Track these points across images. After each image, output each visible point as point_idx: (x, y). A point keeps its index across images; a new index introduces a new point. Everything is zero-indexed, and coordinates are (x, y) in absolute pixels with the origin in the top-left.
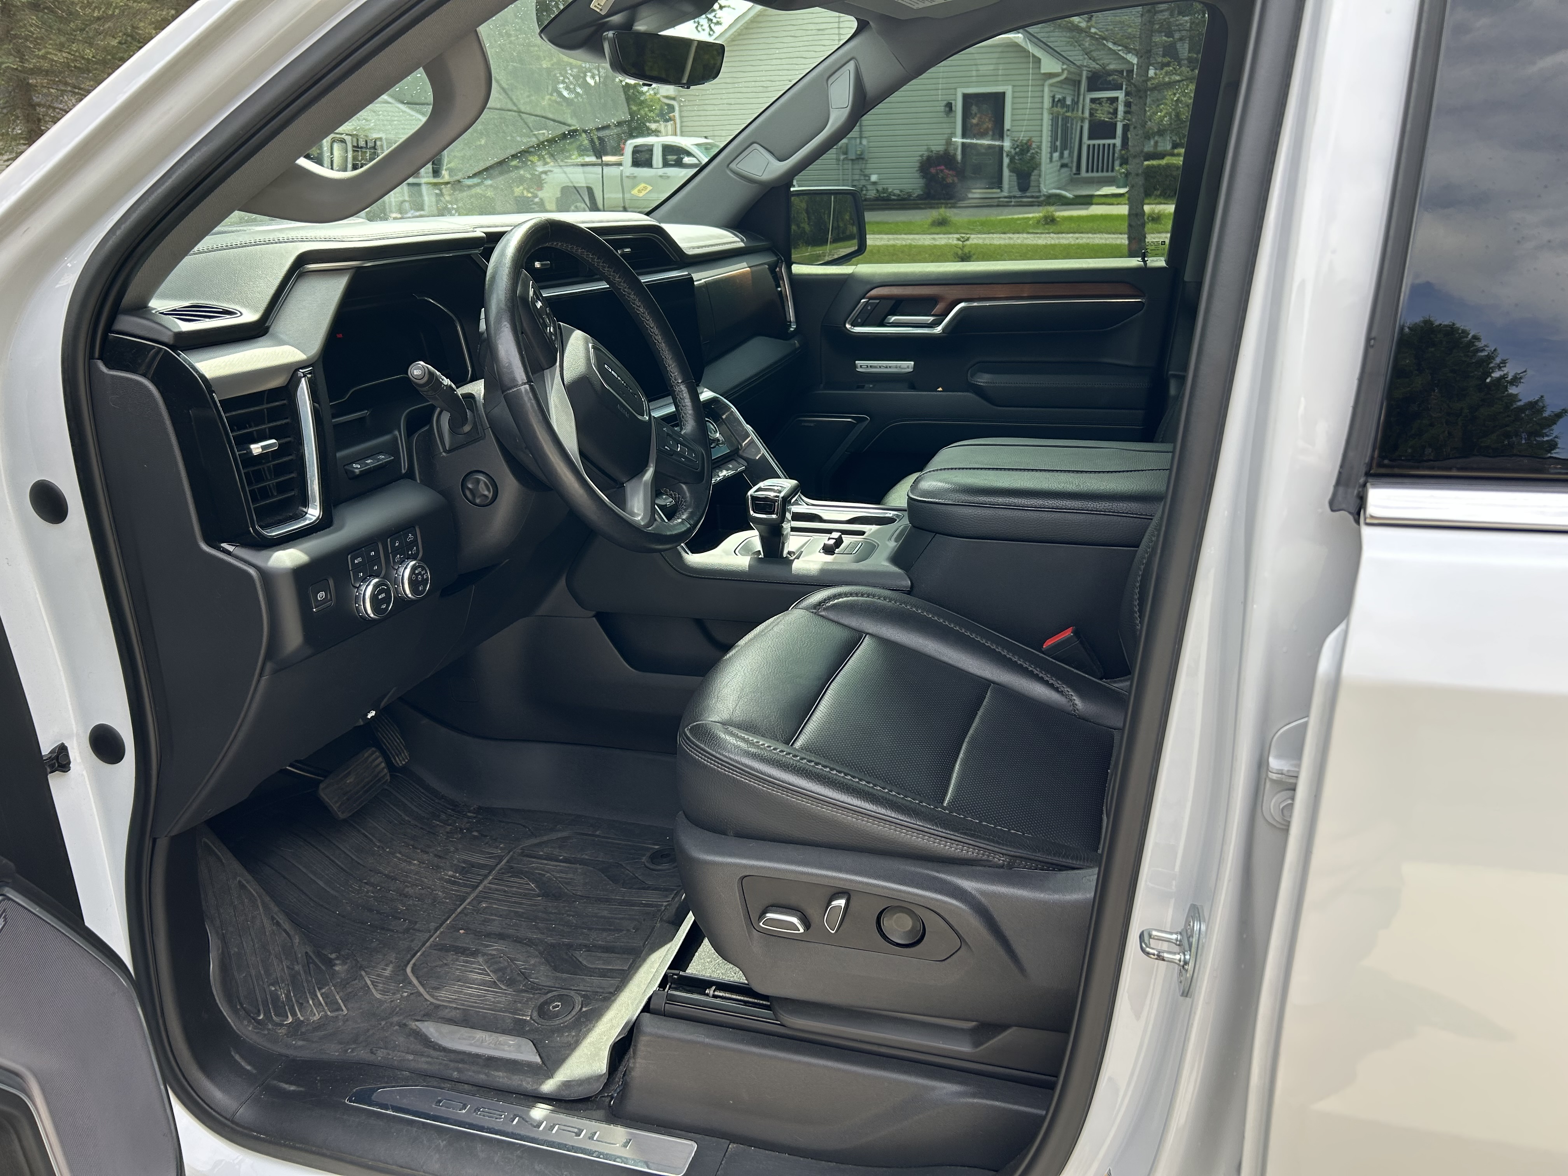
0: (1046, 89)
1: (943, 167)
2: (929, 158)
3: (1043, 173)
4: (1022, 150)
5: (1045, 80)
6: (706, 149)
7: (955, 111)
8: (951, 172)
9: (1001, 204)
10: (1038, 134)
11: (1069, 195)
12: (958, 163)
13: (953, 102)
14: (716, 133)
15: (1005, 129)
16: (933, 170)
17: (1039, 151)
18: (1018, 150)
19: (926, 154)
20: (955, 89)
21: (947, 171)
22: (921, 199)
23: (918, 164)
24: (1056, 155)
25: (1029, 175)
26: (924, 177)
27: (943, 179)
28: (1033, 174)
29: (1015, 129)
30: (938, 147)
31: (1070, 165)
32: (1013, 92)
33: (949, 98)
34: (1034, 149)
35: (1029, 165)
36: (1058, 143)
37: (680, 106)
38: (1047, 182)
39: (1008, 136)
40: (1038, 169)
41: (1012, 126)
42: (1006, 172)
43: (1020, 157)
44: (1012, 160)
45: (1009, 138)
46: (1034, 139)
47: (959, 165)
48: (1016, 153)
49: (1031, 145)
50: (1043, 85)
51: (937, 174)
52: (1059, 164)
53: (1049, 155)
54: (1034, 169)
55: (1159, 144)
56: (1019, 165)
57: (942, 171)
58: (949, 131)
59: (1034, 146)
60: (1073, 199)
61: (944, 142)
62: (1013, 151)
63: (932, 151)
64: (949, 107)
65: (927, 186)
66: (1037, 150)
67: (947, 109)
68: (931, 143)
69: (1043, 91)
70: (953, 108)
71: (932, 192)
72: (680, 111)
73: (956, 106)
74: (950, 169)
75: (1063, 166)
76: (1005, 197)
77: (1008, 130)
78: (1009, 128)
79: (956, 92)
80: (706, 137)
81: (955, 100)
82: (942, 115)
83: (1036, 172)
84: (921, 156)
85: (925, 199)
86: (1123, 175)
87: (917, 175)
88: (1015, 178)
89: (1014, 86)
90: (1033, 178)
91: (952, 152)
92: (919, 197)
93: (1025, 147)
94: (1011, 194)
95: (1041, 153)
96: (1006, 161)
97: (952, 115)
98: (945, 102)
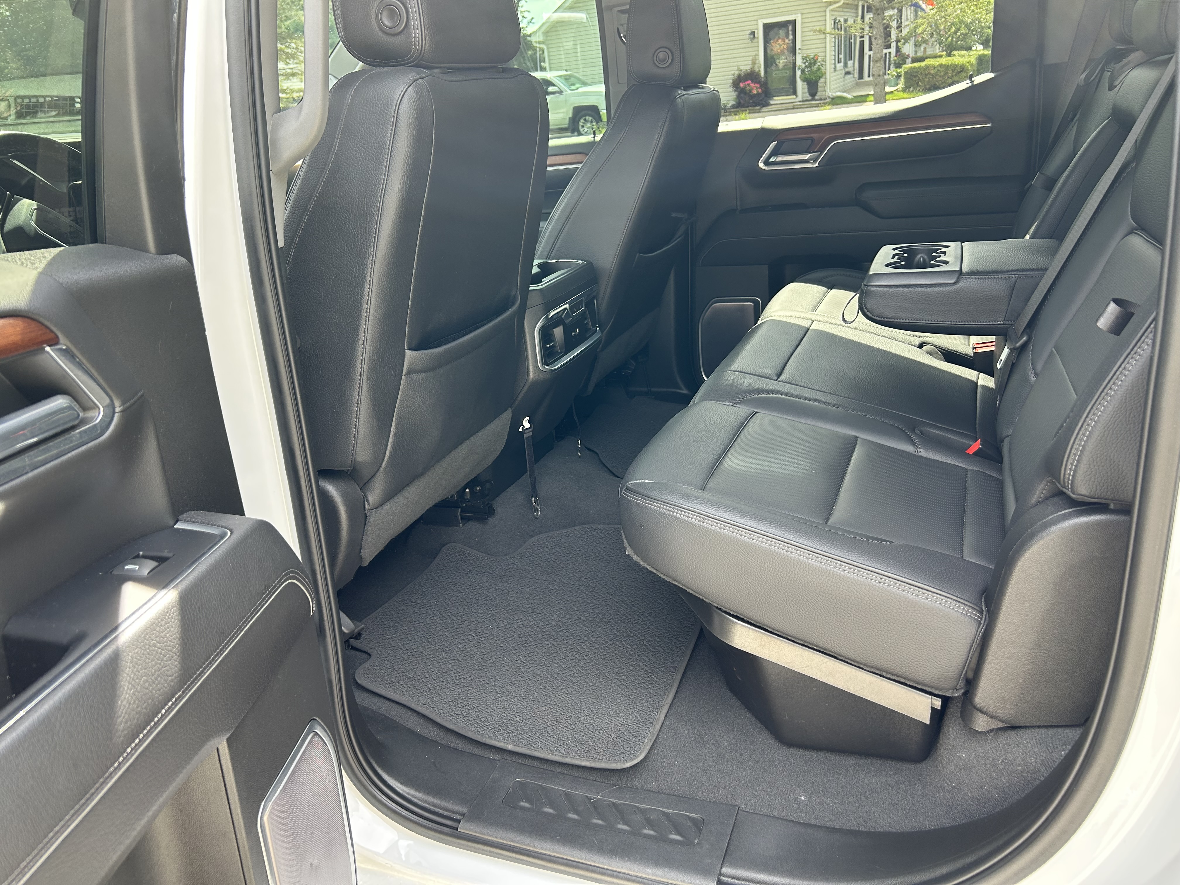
0: (828, 14)
1: (750, 82)
2: (739, 76)
3: (828, 81)
4: (810, 64)
5: (827, 7)
6: (566, 79)
7: (758, 38)
8: (756, 85)
9: (796, 107)
10: (823, 50)
11: (849, 96)
12: (761, 78)
13: (756, 31)
14: (572, 67)
15: (797, 48)
16: (742, 85)
17: (824, 63)
18: (807, 64)
19: (737, 72)
20: (757, 20)
21: (752, 85)
22: (733, 108)
23: (731, 81)
24: (840, 66)
25: (816, 82)
26: (736, 91)
27: (750, 91)
28: (820, 81)
29: (805, 47)
30: (746, 67)
31: (852, 72)
32: (802, 19)
33: (753, 28)
34: (820, 62)
35: (816, 75)
36: (842, 56)
37: (548, 48)
38: (832, 87)
39: (799, 53)
40: (824, 77)
41: (802, 45)
42: (799, 82)
43: (809, 69)
44: (803, 71)
45: (801, 55)
46: (819, 54)
47: (763, 79)
48: (806, 66)
49: (817, 59)
50: (825, 11)
51: (745, 87)
52: (844, 72)
53: (833, 66)
54: (820, 78)
55: (927, 50)
56: (808, 76)
57: (749, 85)
58: (754, 53)
59: (820, 59)
60: (852, 99)
61: (750, 62)
62: (803, 66)
63: (741, 70)
64: (753, 34)
65: (738, 97)
66: (822, 62)
67: (751, 36)
68: (739, 64)
69: (825, 16)
70: (756, 36)
71: (742, 102)
72: (548, 52)
73: (758, 33)
74: (755, 83)
75: (848, 73)
76: (800, 102)
77: (800, 49)
78: (800, 47)
79: (758, 22)
80: (566, 70)
81: (757, 29)
82: (749, 41)
83: (822, 80)
84: (733, 75)
85: (737, 107)
86: (894, 77)
87: (731, 89)
88: (806, 86)
89: (803, 14)
90: (820, 85)
91: (757, 70)
92: (733, 107)
93: (812, 61)
94: (805, 99)
95: (826, 65)
96: (799, 73)
97: (755, 40)
98: (750, 32)
